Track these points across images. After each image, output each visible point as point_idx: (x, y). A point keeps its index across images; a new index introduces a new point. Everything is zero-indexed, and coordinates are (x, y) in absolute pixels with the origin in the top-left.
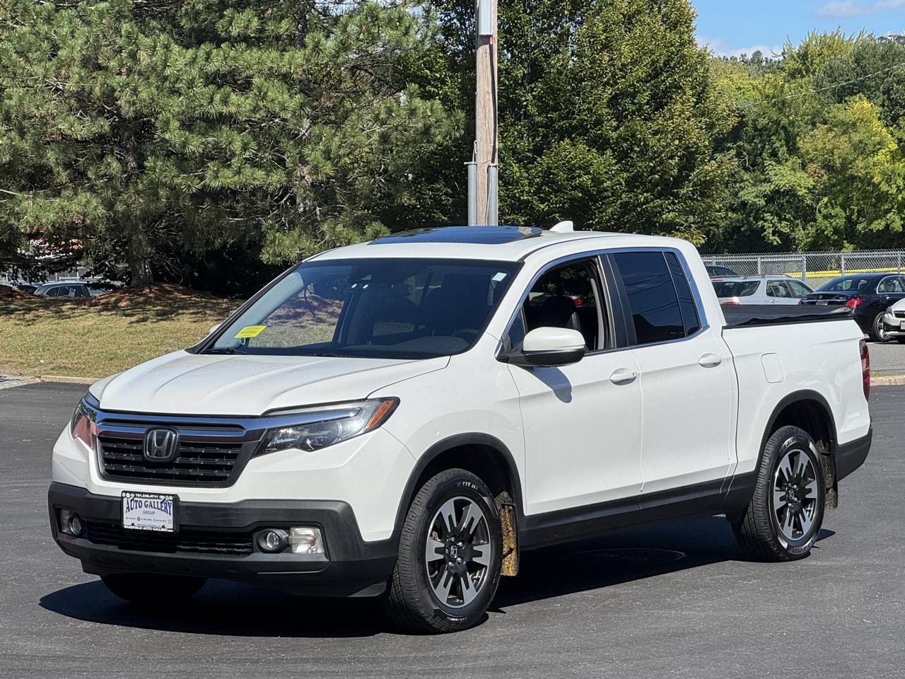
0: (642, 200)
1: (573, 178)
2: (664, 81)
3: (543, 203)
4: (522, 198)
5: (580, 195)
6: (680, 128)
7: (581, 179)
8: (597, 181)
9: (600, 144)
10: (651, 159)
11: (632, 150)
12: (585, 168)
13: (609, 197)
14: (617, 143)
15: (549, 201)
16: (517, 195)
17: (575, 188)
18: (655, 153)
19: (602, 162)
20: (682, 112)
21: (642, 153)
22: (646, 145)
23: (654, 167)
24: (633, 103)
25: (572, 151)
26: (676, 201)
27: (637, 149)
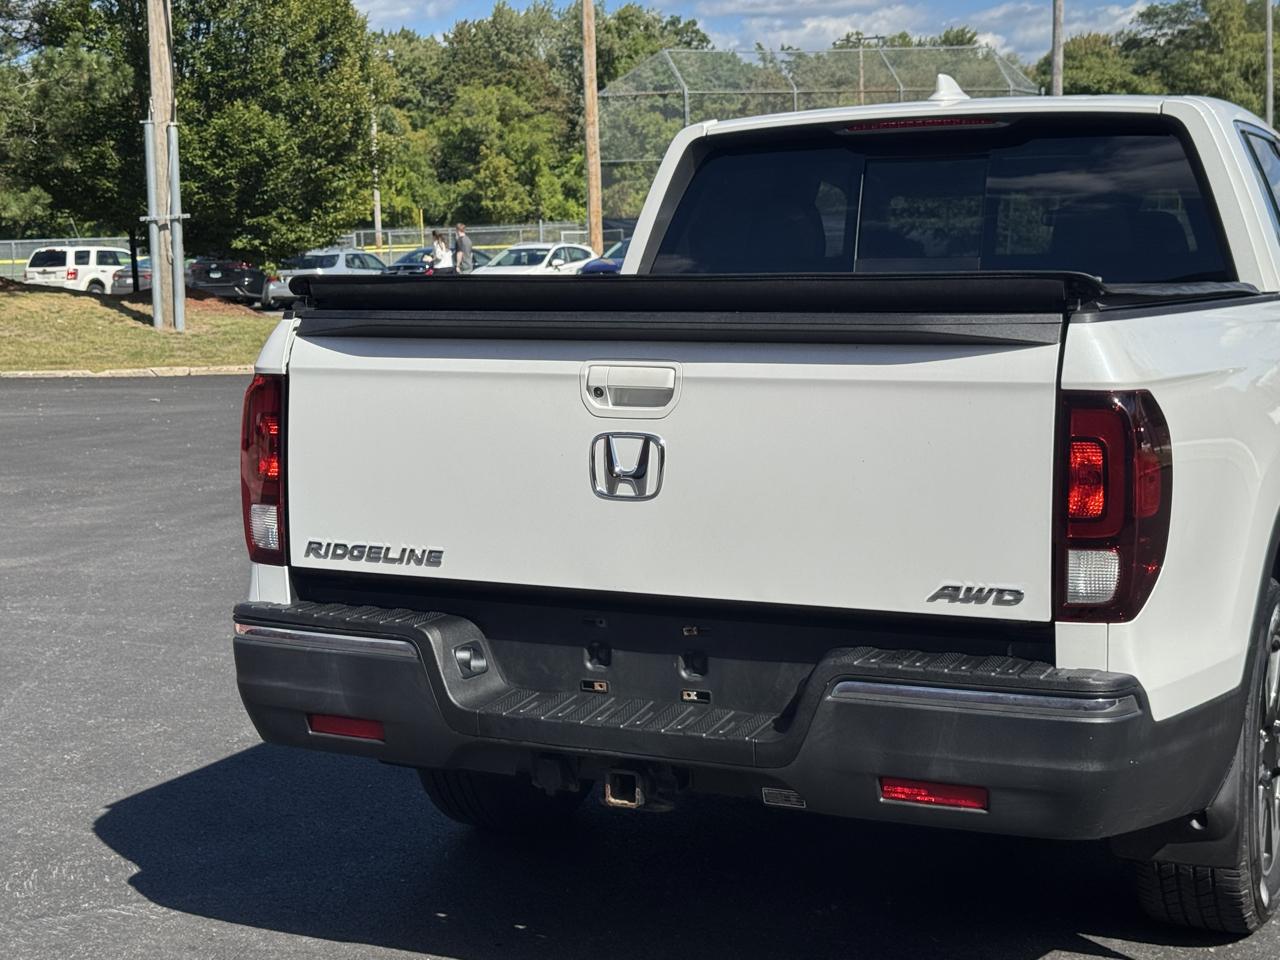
0: (316, 165)
1: (249, 141)
2: (330, 43)
3: (217, 168)
4: (195, 163)
5: (257, 160)
6: (352, 91)
7: (257, 143)
8: (273, 146)
9: (273, 106)
10: (325, 123)
11: (303, 113)
12: (260, 131)
13: (283, 162)
14: (288, 107)
15: (224, 166)
16: (190, 159)
17: (251, 152)
18: (327, 117)
19: (276, 126)
20: (351, 76)
21: (315, 117)
22: (318, 109)
23: (328, 132)
24: (303, 65)
25: (247, 112)
26: (347, 169)
27: (308, 113)
